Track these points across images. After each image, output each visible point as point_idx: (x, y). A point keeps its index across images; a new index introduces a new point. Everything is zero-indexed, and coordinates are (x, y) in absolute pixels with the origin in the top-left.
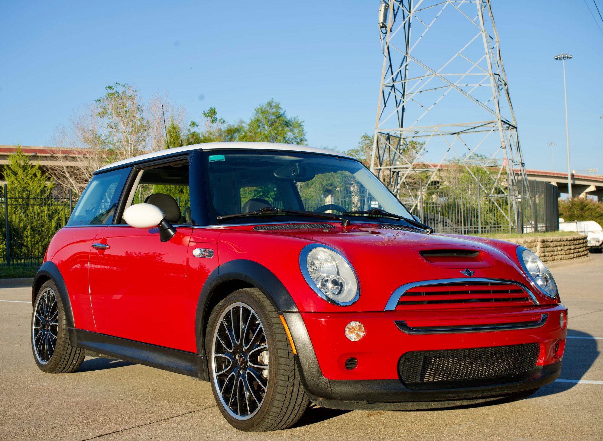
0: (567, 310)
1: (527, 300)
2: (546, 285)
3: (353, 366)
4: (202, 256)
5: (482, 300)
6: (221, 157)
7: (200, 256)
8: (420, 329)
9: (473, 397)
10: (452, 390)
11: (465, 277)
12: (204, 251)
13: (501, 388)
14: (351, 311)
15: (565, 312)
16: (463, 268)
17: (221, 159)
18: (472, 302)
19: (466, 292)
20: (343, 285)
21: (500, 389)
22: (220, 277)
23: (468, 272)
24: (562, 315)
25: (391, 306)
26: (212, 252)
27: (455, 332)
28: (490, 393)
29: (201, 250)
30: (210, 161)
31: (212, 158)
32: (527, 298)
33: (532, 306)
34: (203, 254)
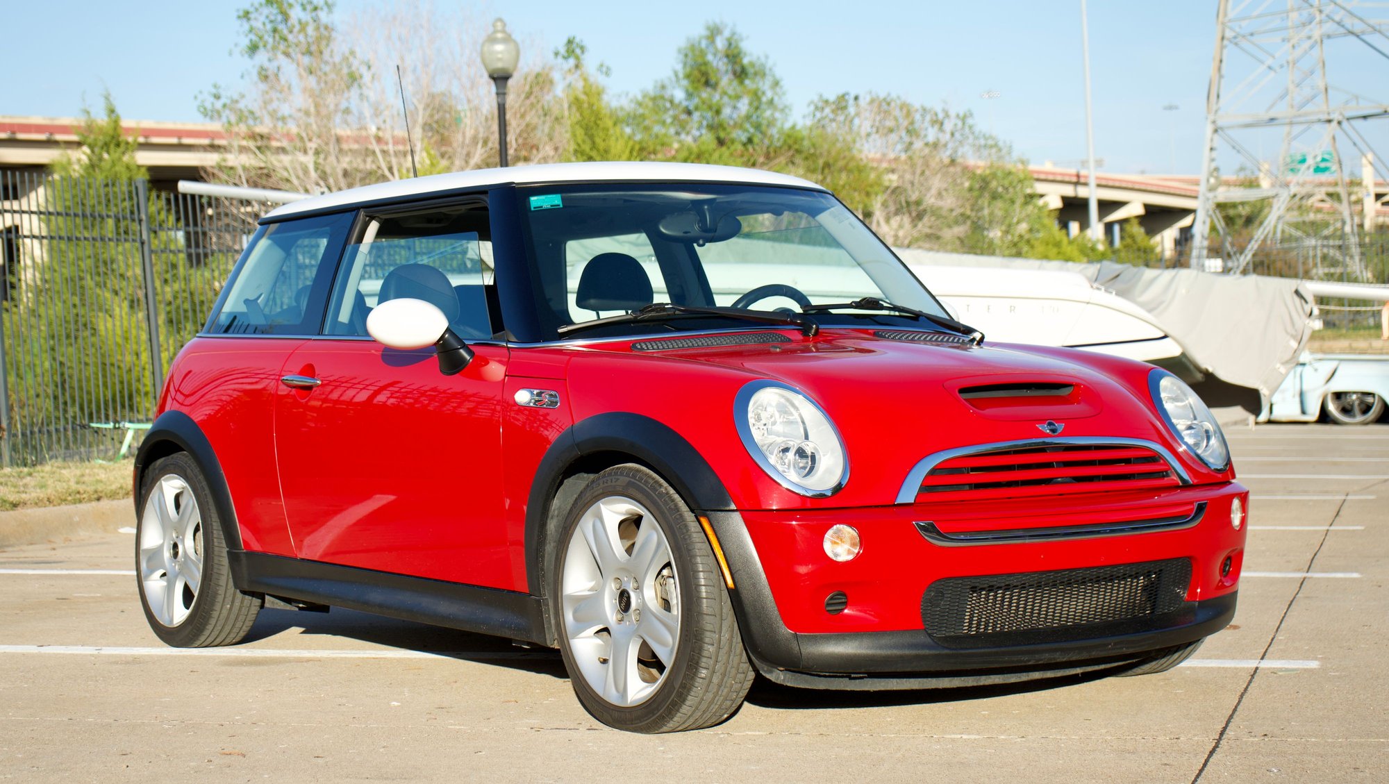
0: (1247, 493)
1: (1167, 475)
2: (1207, 446)
3: (840, 608)
4: (534, 404)
5: (1078, 479)
6: (554, 200)
7: (532, 404)
8: (962, 537)
9: (1065, 660)
10: (1024, 648)
11: (1047, 436)
12: (539, 395)
13: (1115, 644)
14: (834, 506)
15: (1244, 497)
16: (1042, 421)
17: (554, 203)
18: (1059, 483)
19: (1048, 465)
20: (817, 457)
21: (1113, 645)
22: (578, 445)
23: (1052, 427)
24: (1236, 503)
25: (908, 494)
26: (556, 397)
27: (1027, 541)
28: (1095, 654)
29: (532, 393)
30: (532, 209)
31: (536, 201)
32: (1166, 472)
33: (1177, 487)
34: (536, 401)
